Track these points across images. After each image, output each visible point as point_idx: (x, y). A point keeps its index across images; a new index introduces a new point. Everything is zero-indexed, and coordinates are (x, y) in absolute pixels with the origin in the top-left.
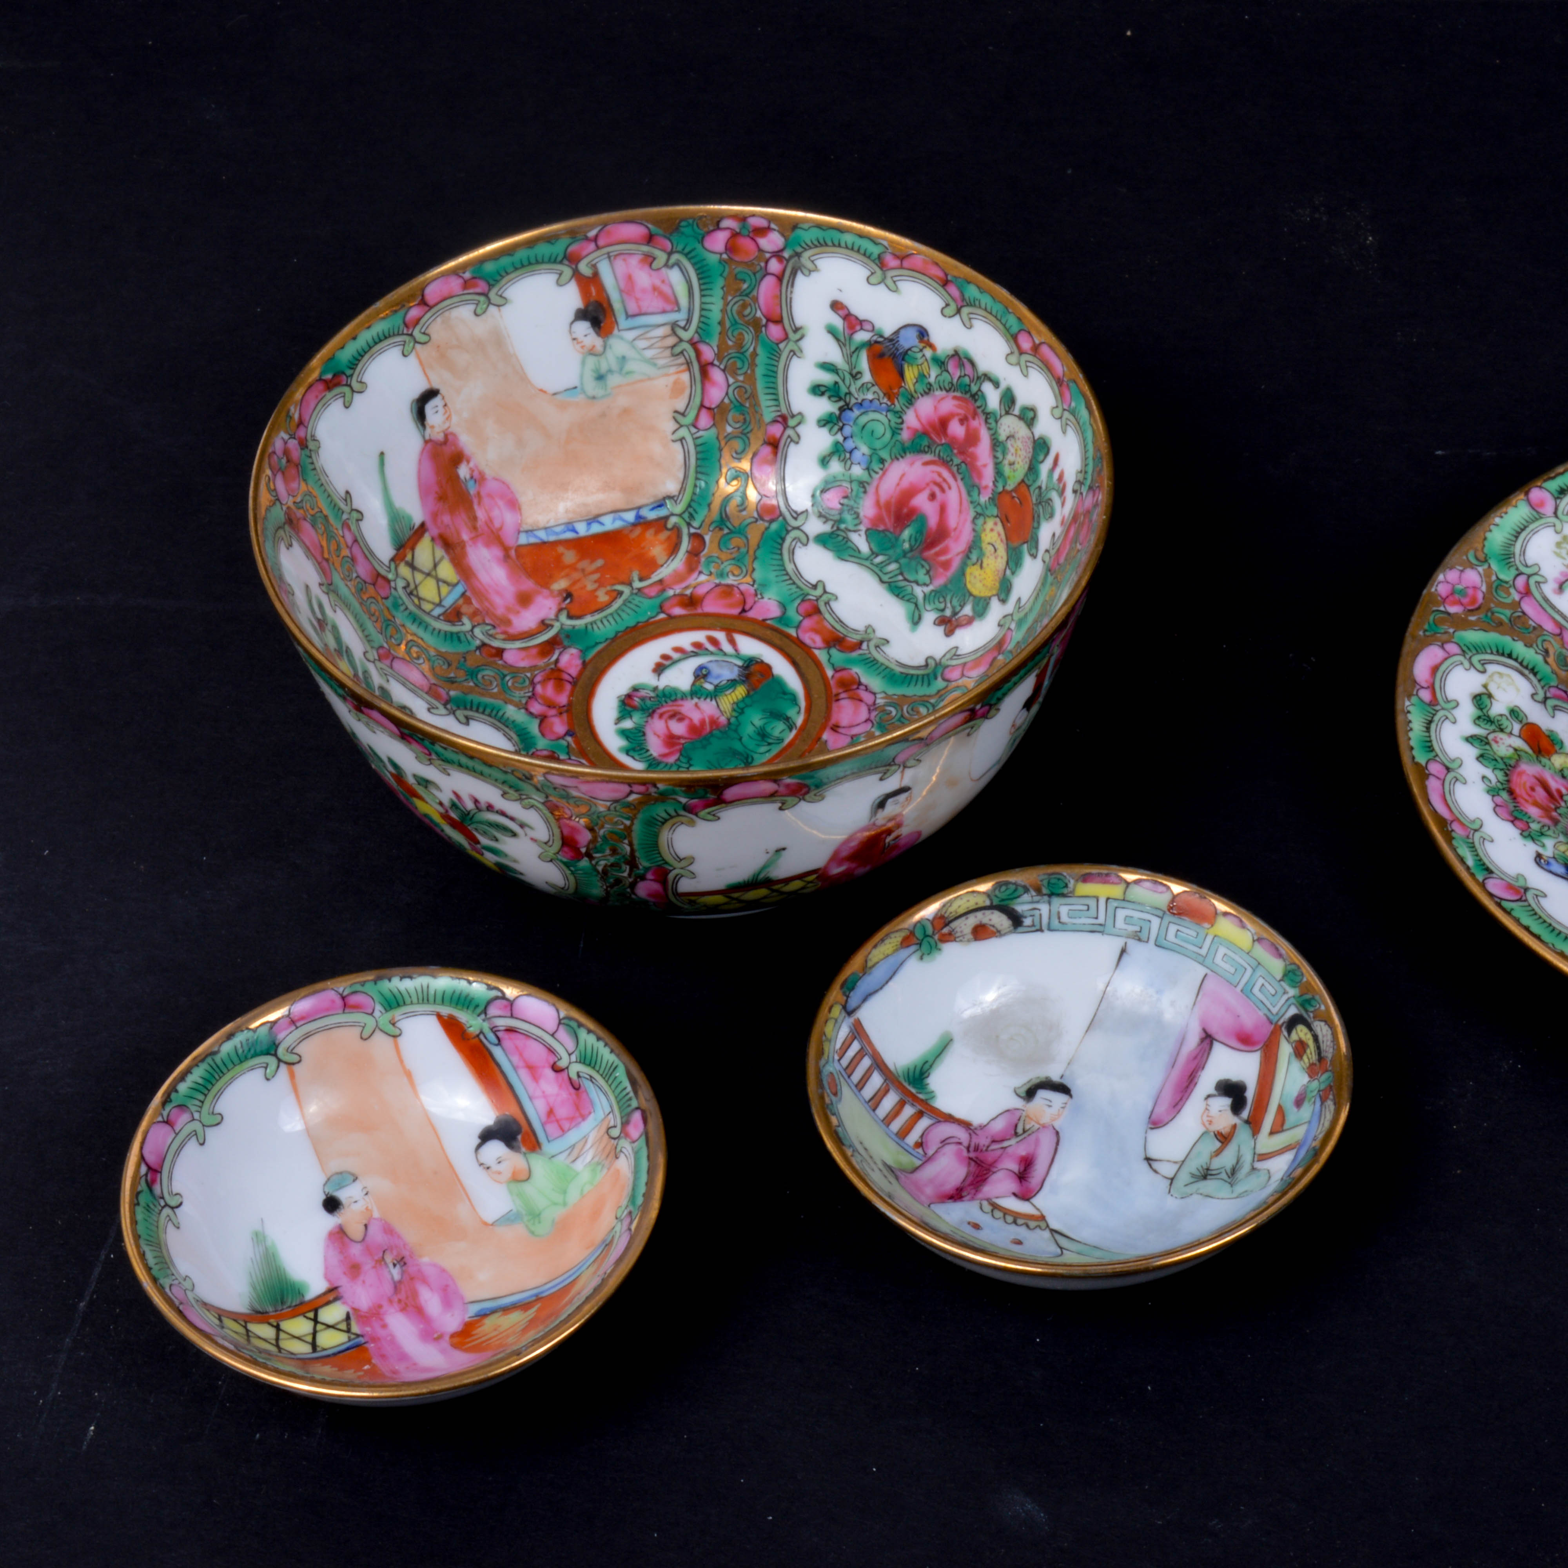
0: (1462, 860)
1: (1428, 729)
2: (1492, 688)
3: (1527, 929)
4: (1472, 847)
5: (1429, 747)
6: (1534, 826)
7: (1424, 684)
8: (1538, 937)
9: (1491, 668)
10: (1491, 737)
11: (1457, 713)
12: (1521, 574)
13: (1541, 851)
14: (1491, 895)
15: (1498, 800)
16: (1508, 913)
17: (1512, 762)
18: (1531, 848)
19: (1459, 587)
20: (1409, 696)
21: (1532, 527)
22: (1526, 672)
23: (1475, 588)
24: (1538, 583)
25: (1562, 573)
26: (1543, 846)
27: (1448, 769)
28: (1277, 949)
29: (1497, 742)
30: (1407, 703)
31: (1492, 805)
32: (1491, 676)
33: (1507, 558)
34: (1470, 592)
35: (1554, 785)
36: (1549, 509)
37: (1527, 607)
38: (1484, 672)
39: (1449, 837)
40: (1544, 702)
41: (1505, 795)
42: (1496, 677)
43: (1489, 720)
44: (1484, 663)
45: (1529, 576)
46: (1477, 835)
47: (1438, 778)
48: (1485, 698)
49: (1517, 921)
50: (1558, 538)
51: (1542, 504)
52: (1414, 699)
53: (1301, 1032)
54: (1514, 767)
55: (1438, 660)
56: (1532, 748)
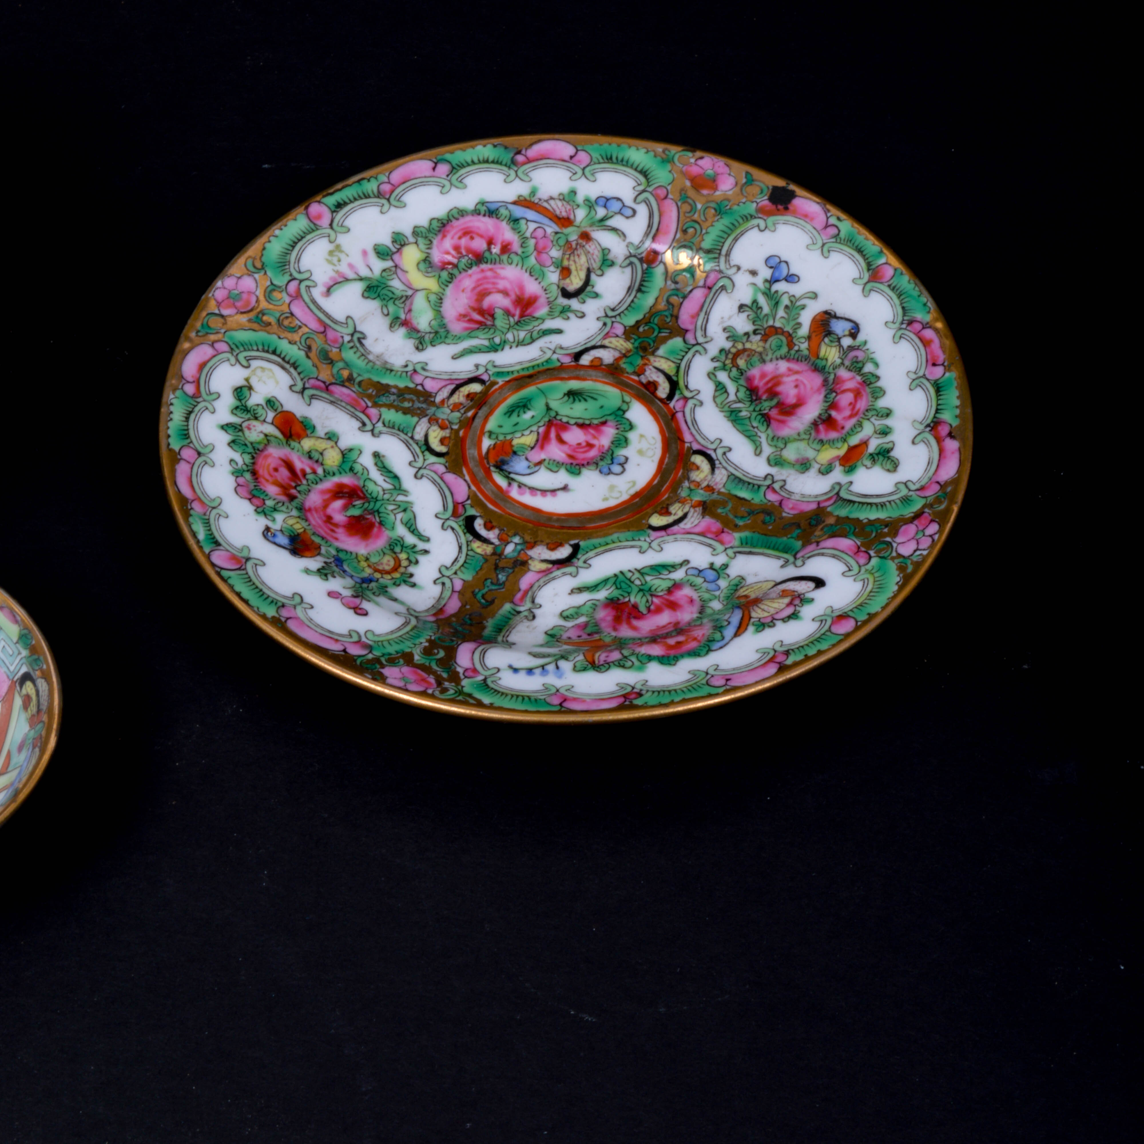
0: (194, 535)
1: (187, 419)
2: (254, 382)
3: (238, 595)
4: (207, 523)
5: (185, 434)
6: (270, 503)
7: (190, 379)
8: (246, 602)
9: (255, 364)
10: (245, 425)
11: (217, 404)
12: (294, 279)
13: (270, 524)
14: (213, 565)
15: (241, 480)
16: (224, 580)
17: (261, 447)
18: (263, 522)
19: (236, 292)
20: (175, 390)
21: (309, 237)
22: (287, 366)
23: (250, 293)
24: (308, 287)
25: (331, 278)
26: (274, 520)
27: (199, 454)
28: (14, 616)
29: (249, 429)
30: (172, 396)
31: (235, 485)
32: (254, 371)
33: (283, 265)
34: (244, 296)
35: (298, 465)
36: (325, 221)
37: (297, 309)
38: (248, 367)
39: (187, 515)
40: (302, 392)
41: (248, 476)
42: (259, 372)
43: (246, 409)
44: (248, 359)
45: (301, 281)
46: (214, 512)
47: (188, 462)
48: (245, 391)
49: (231, 587)
50: (331, 247)
51: (319, 217)
52: (178, 393)
53: (29, 688)
54: (262, 451)
55: (206, 358)
56: (283, 433)
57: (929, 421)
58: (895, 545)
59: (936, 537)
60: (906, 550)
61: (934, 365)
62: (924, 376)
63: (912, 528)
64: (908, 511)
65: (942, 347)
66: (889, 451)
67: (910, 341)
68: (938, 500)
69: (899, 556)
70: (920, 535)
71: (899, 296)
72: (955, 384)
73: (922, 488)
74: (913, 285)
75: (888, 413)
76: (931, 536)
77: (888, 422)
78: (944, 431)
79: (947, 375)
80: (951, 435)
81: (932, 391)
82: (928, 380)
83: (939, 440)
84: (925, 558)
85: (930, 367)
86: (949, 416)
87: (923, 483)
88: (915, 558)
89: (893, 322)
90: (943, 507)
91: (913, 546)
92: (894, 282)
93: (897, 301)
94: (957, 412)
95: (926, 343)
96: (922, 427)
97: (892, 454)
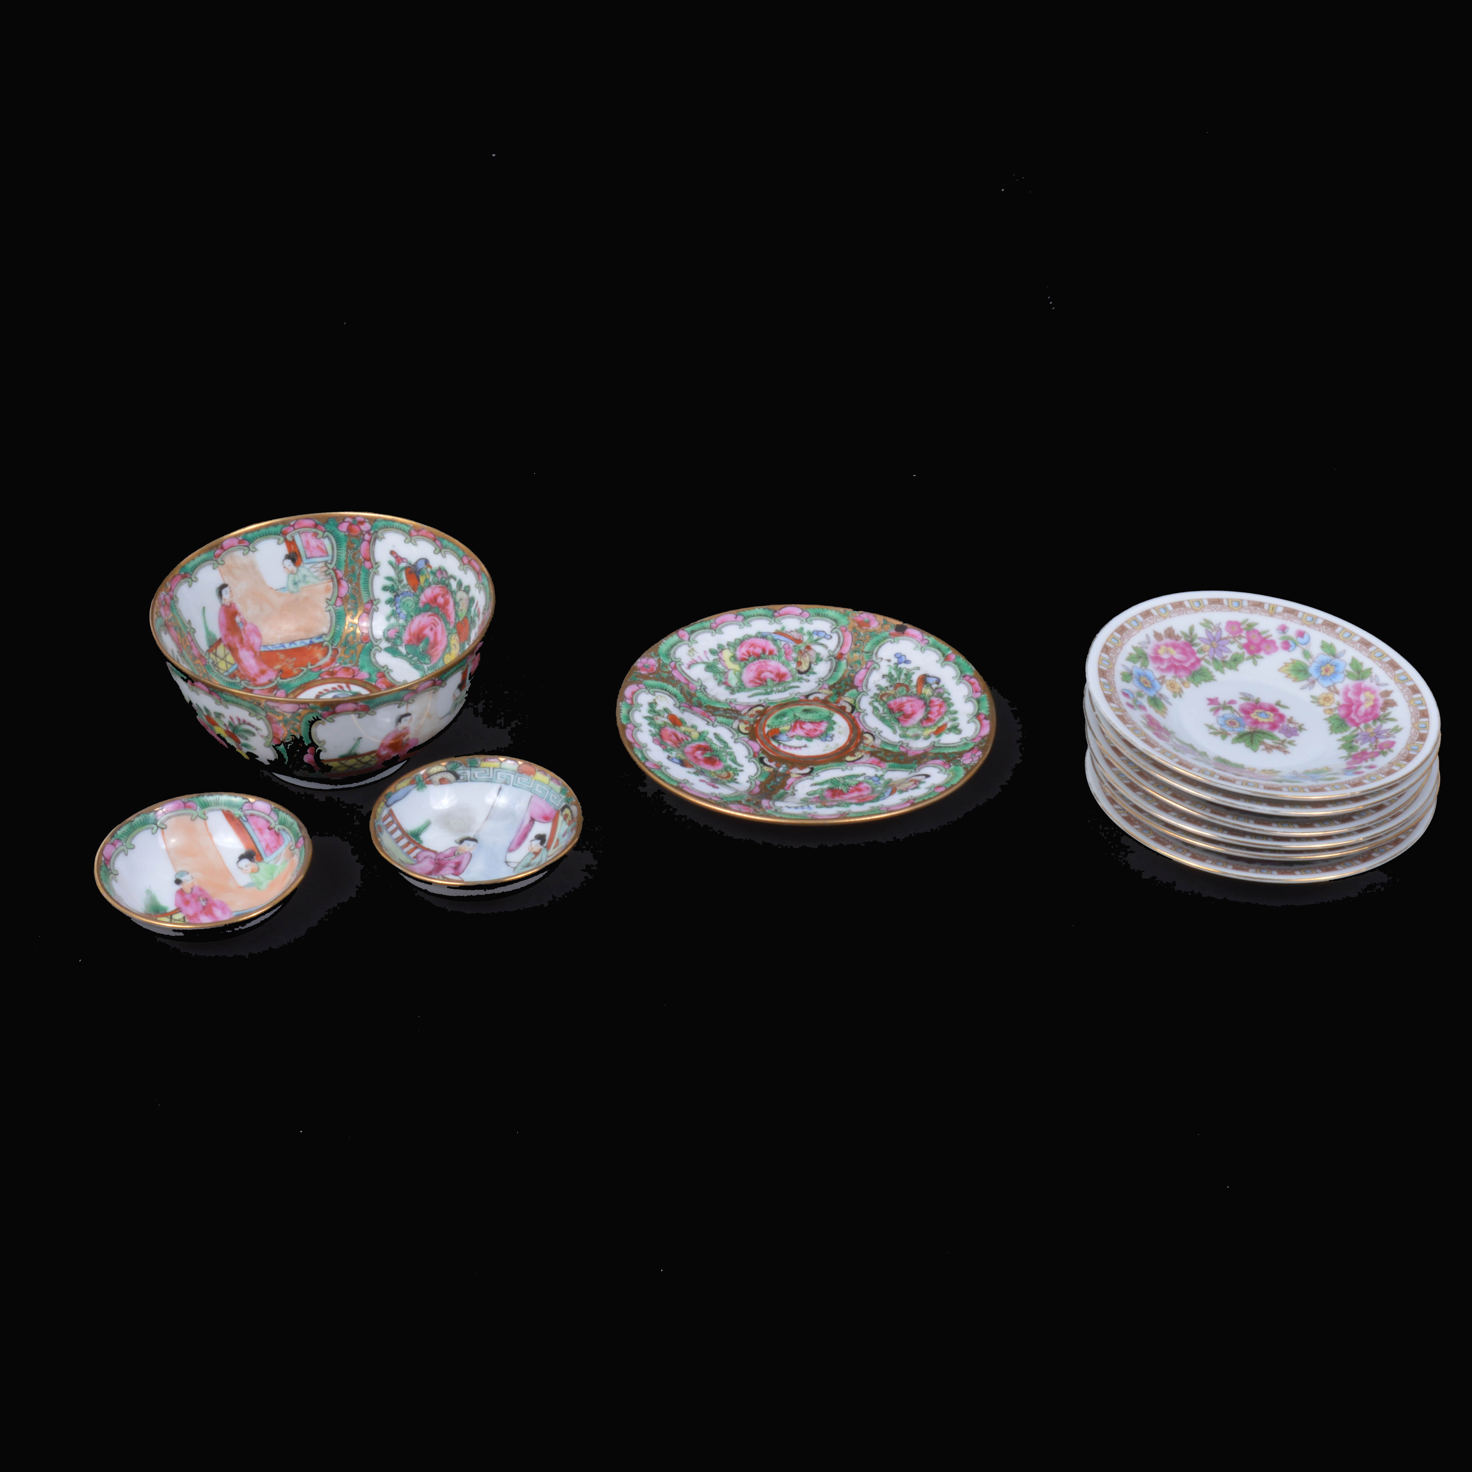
0: (636, 756)
1: (628, 713)
2: (657, 701)
3: (659, 778)
4: (642, 752)
5: (628, 719)
6: (669, 747)
7: (628, 698)
8: (663, 780)
9: (657, 694)
10: (655, 717)
11: (641, 708)
12: (673, 661)
13: (670, 755)
14: (647, 767)
15: (655, 738)
16: (651, 772)
17: (663, 726)
18: (666, 754)
19: (647, 665)
20: (622, 701)
21: (679, 644)
22: (672, 696)
23: (653, 665)
24: (680, 665)
25: (690, 662)
26: (671, 754)
27: (635, 727)
28: (558, 782)
29: (657, 719)
30: (621, 703)
31: (652, 739)
32: (657, 697)
33: (668, 655)
34: (651, 667)
35: (680, 736)
36: (686, 638)
37: (675, 673)
38: (654, 695)
39: (632, 748)
40: (679, 707)
41: (658, 737)
42: (659, 697)
43: (655, 712)
44: (654, 692)
45: (676, 662)
46: (644, 749)
47: (630, 729)
48: (654, 705)
49: (656, 775)
50: (690, 649)
51: (683, 636)
52: (624, 703)
53: (567, 811)
54: (664, 728)
55: (635, 690)
56: (672, 722)
57: (975, 714)
58: (961, 761)
59: (981, 756)
60: (967, 762)
61: (976, 692)
62: (972, 697)
63: (969, 754)
64: (967, 748)
65: (980, 685)
66: (957, 727)
67: (965, 684)
68: (981, 743)
69: (964, 764)
70: (973, 756)
71: (958, 666)
72: (986, 699)
73: (973, 739)
74: (964, 661)
75: (956, 712)
76: (979, 756)
77: (956, 716)
78: (982, 717)
79: (983, 695)
80: (986, 718)
81: (976, 702)
82: (974, 698)
83: (980, 721)
84: (976, 765)
85: (974, 693)
86: (985, 711)
87: (974, 737)
88: (971, 764)
89: (956, 677)
90: (983, 745)
91: (970, 760)
92: (956, 660)
93: (957, 668)
94: (988, 709)
95: (972, 684)
96: (972, 716)
97: (959, 727)
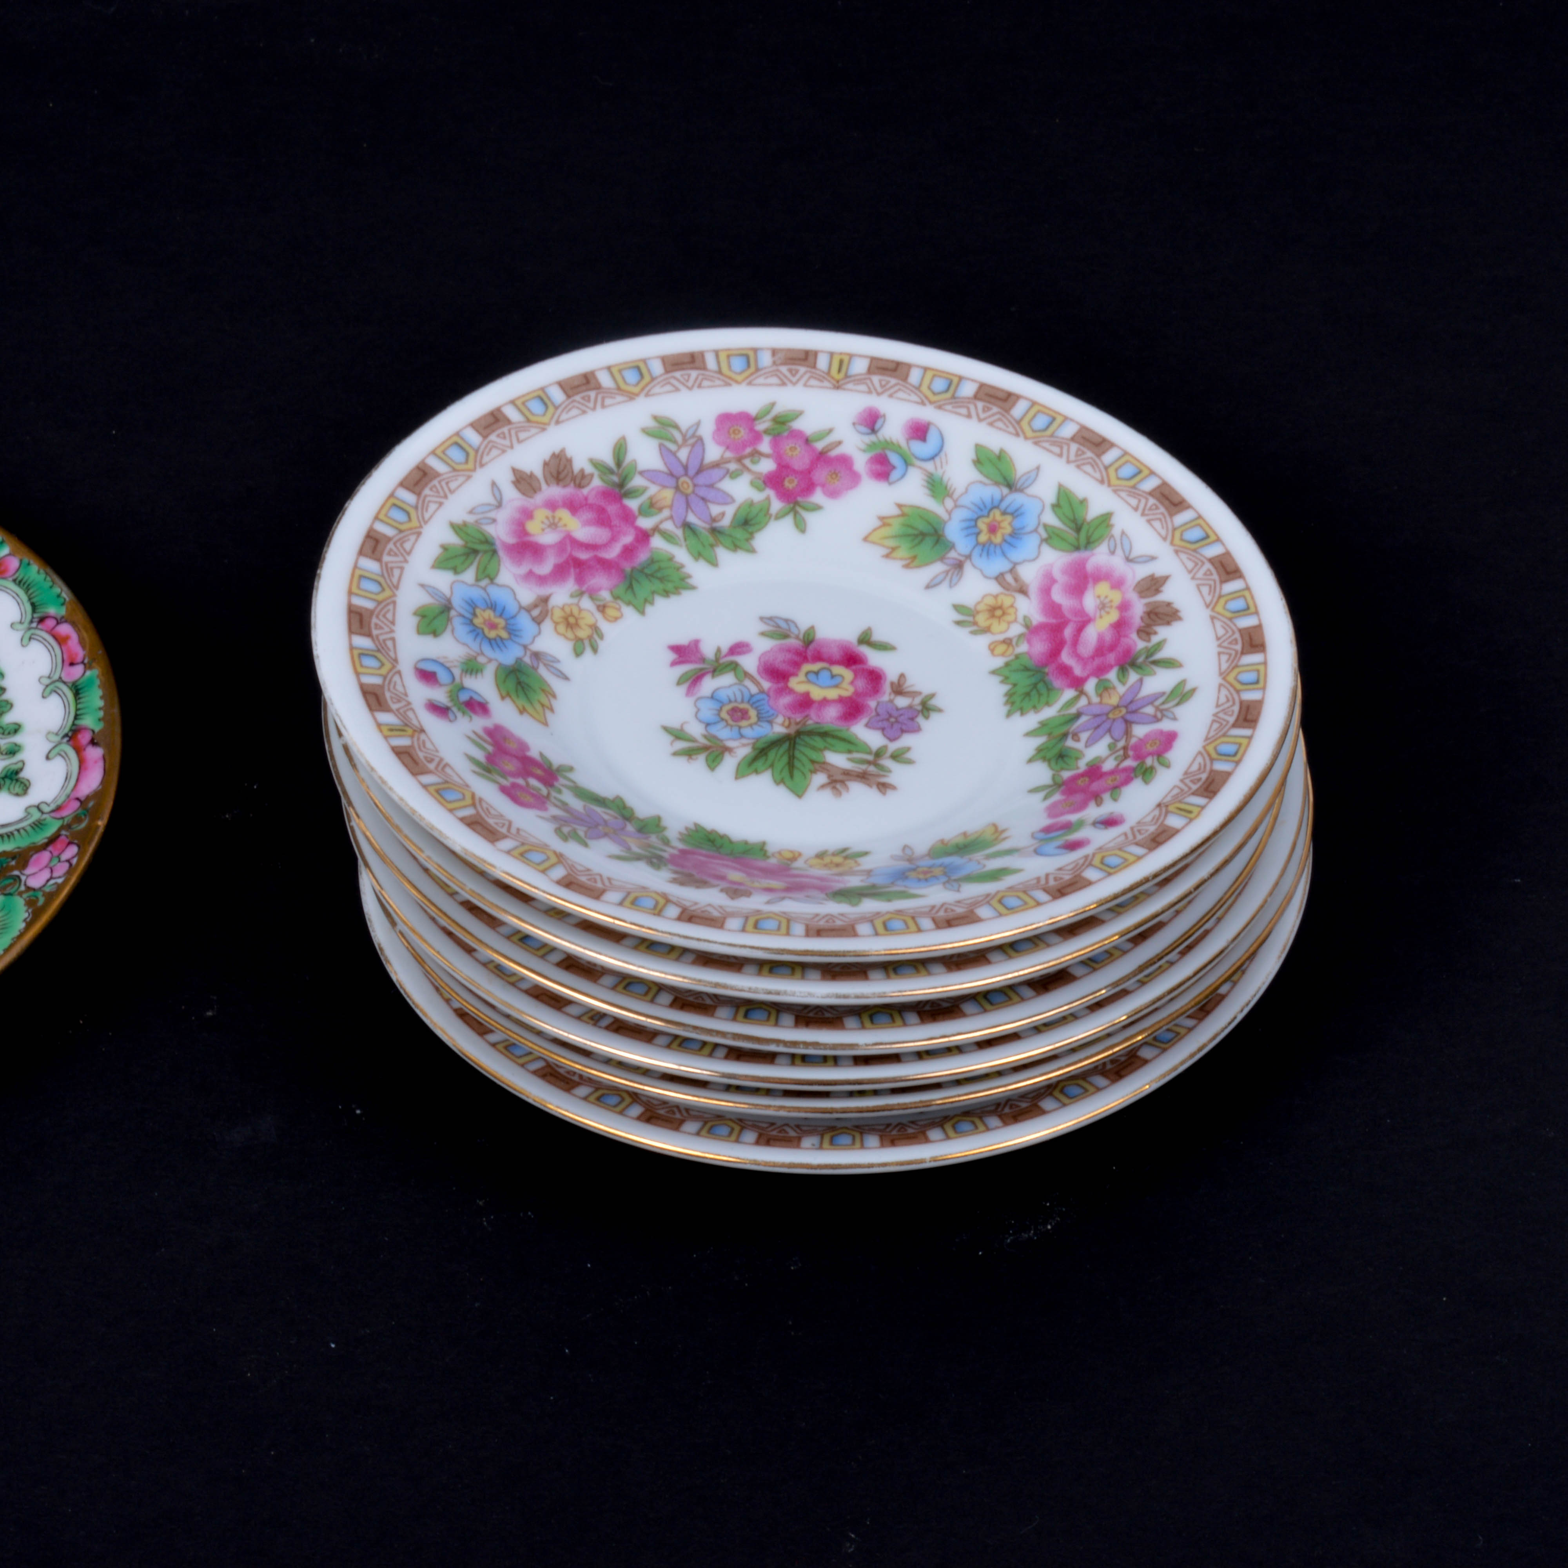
57: (66, 730)
58: (23, 878)
59: (74, 861)
60: (35, 882)
61: (72, 664)
62: (60, 679)
63: (45, 855)
64: (41, 838)
65: (82, 642)
66: (17, 772)
67: (43, 641)
68: (77, 819)
69: (29, 889)
70: (55, 861)
71: (27, 590)
72: (98, 682)
73: (59, 809)
74: (42, 576)
75: (16, 729)
76: (68, 861)
77: (17, 739)
78: (85, 738)
79: (88, 673)
80: (93, 743)
81: (70, 695)
82: (65, 683)
83: (79, 750)
84: (60, 887)
85: (67, 668)
86: (92, 722)
87: (59, 802)
88: (47, 889)
89: (21, 623)
90: (83, 825)
91: (46, 874)
92: (20, 575)
93: (25, 598)
94: (101, 714)
95: (61, 641)
96: (58, 739)
97: (23, 775)
